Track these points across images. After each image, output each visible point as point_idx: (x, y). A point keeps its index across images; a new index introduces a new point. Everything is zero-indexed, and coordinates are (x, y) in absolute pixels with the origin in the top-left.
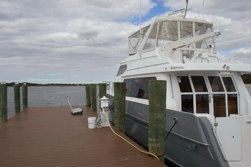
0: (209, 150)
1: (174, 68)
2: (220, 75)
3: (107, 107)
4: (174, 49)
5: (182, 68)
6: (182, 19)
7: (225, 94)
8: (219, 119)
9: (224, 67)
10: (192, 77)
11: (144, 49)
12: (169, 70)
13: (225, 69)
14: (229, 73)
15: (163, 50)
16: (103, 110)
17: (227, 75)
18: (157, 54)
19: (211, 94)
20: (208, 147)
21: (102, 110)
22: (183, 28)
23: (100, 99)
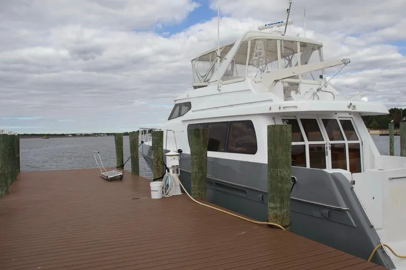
0: (349, 215)
1: (284, 108)
2: (338, 118)
3: (177, 166)
4: (276, 81)
5: (296, 107)
6: (279, 36)
7: (345, 144)
8: (356, 176)
9: (349, 107)
10: (302, 120)
11: (223, 79)
12: (275, 110)
13: (350, 110)
14: (348, 115)
15: (257, 81)
16: (171, 171)
17: (346, 117)
18: (251, 87)
19: (328, 144)
20: (347, 212)
21: (168, 171)
22: (284, 50)
23: (166, 154)
